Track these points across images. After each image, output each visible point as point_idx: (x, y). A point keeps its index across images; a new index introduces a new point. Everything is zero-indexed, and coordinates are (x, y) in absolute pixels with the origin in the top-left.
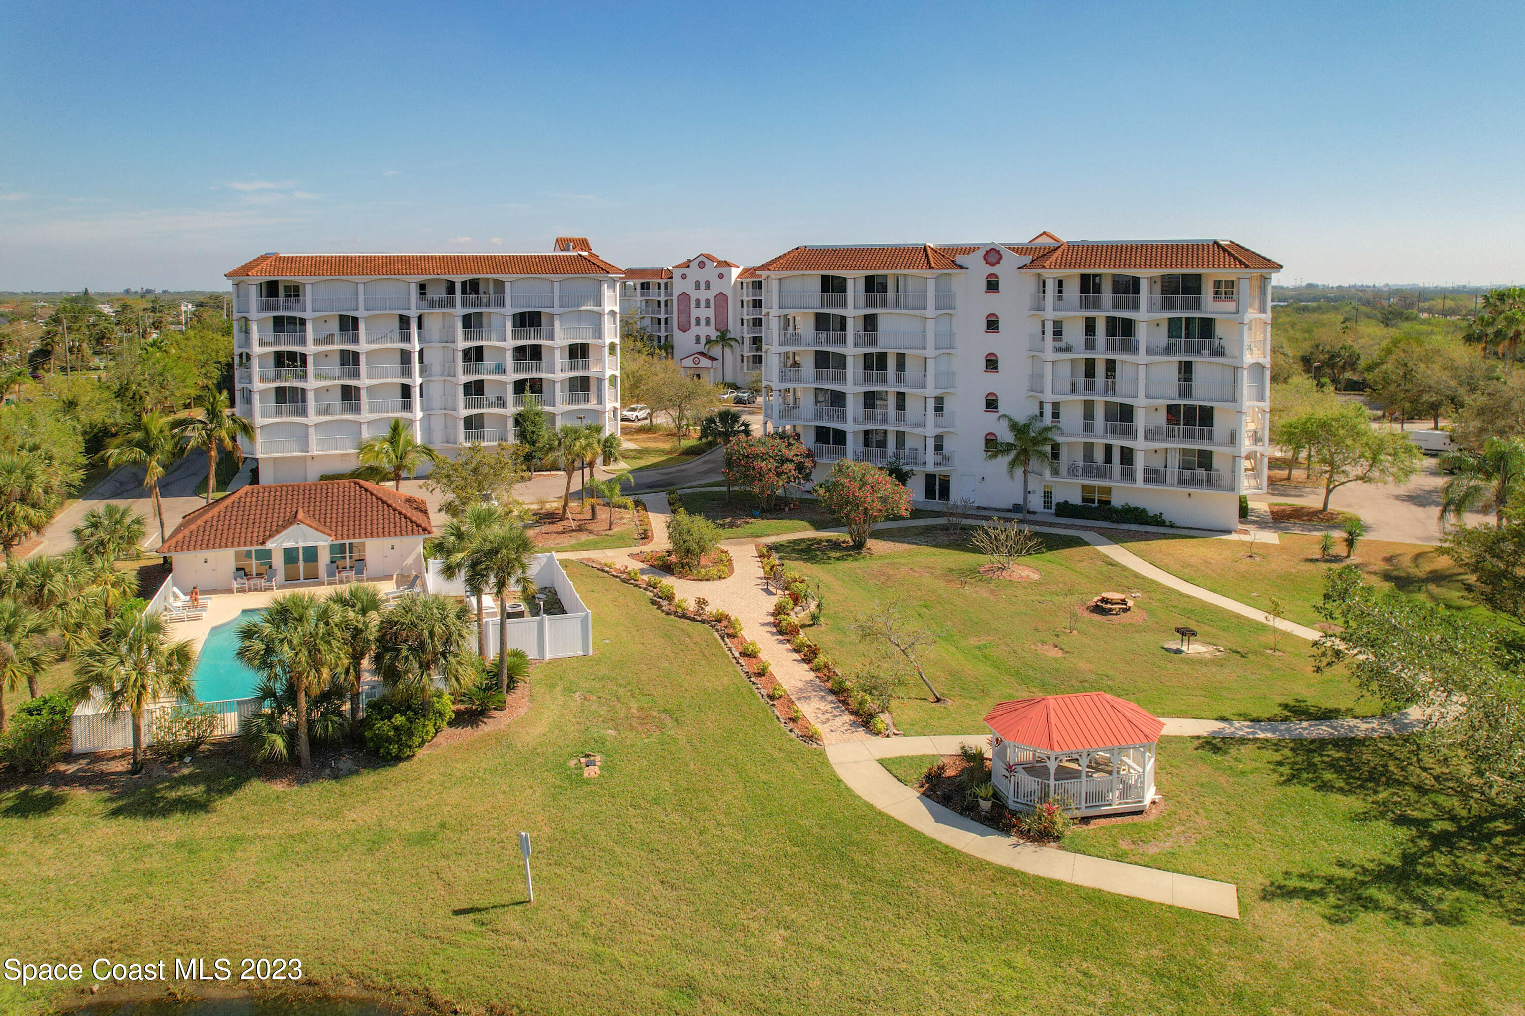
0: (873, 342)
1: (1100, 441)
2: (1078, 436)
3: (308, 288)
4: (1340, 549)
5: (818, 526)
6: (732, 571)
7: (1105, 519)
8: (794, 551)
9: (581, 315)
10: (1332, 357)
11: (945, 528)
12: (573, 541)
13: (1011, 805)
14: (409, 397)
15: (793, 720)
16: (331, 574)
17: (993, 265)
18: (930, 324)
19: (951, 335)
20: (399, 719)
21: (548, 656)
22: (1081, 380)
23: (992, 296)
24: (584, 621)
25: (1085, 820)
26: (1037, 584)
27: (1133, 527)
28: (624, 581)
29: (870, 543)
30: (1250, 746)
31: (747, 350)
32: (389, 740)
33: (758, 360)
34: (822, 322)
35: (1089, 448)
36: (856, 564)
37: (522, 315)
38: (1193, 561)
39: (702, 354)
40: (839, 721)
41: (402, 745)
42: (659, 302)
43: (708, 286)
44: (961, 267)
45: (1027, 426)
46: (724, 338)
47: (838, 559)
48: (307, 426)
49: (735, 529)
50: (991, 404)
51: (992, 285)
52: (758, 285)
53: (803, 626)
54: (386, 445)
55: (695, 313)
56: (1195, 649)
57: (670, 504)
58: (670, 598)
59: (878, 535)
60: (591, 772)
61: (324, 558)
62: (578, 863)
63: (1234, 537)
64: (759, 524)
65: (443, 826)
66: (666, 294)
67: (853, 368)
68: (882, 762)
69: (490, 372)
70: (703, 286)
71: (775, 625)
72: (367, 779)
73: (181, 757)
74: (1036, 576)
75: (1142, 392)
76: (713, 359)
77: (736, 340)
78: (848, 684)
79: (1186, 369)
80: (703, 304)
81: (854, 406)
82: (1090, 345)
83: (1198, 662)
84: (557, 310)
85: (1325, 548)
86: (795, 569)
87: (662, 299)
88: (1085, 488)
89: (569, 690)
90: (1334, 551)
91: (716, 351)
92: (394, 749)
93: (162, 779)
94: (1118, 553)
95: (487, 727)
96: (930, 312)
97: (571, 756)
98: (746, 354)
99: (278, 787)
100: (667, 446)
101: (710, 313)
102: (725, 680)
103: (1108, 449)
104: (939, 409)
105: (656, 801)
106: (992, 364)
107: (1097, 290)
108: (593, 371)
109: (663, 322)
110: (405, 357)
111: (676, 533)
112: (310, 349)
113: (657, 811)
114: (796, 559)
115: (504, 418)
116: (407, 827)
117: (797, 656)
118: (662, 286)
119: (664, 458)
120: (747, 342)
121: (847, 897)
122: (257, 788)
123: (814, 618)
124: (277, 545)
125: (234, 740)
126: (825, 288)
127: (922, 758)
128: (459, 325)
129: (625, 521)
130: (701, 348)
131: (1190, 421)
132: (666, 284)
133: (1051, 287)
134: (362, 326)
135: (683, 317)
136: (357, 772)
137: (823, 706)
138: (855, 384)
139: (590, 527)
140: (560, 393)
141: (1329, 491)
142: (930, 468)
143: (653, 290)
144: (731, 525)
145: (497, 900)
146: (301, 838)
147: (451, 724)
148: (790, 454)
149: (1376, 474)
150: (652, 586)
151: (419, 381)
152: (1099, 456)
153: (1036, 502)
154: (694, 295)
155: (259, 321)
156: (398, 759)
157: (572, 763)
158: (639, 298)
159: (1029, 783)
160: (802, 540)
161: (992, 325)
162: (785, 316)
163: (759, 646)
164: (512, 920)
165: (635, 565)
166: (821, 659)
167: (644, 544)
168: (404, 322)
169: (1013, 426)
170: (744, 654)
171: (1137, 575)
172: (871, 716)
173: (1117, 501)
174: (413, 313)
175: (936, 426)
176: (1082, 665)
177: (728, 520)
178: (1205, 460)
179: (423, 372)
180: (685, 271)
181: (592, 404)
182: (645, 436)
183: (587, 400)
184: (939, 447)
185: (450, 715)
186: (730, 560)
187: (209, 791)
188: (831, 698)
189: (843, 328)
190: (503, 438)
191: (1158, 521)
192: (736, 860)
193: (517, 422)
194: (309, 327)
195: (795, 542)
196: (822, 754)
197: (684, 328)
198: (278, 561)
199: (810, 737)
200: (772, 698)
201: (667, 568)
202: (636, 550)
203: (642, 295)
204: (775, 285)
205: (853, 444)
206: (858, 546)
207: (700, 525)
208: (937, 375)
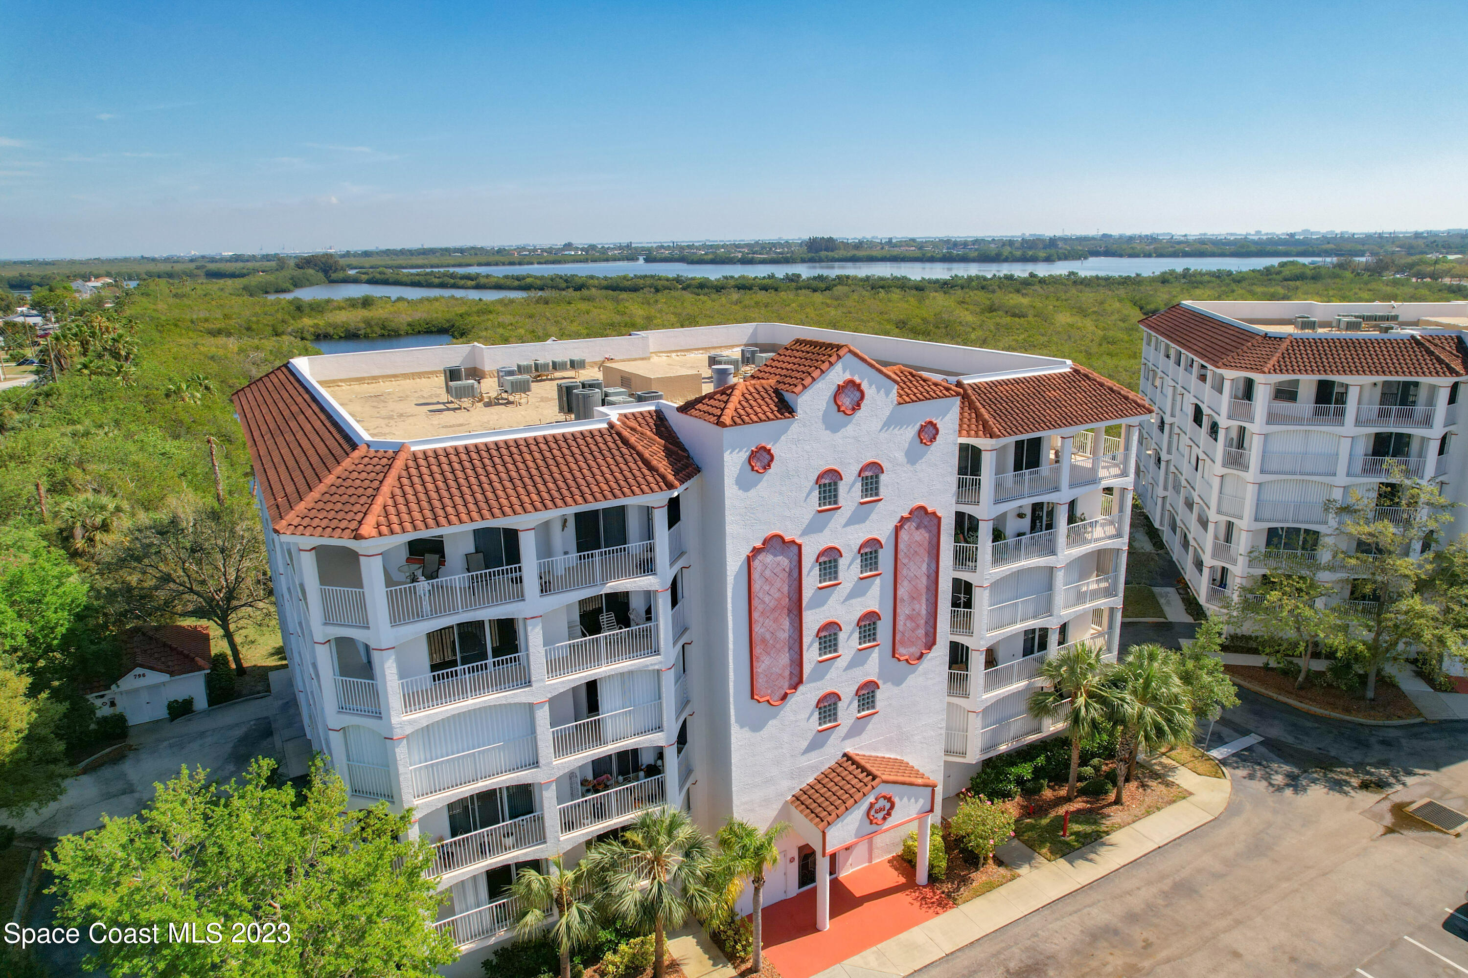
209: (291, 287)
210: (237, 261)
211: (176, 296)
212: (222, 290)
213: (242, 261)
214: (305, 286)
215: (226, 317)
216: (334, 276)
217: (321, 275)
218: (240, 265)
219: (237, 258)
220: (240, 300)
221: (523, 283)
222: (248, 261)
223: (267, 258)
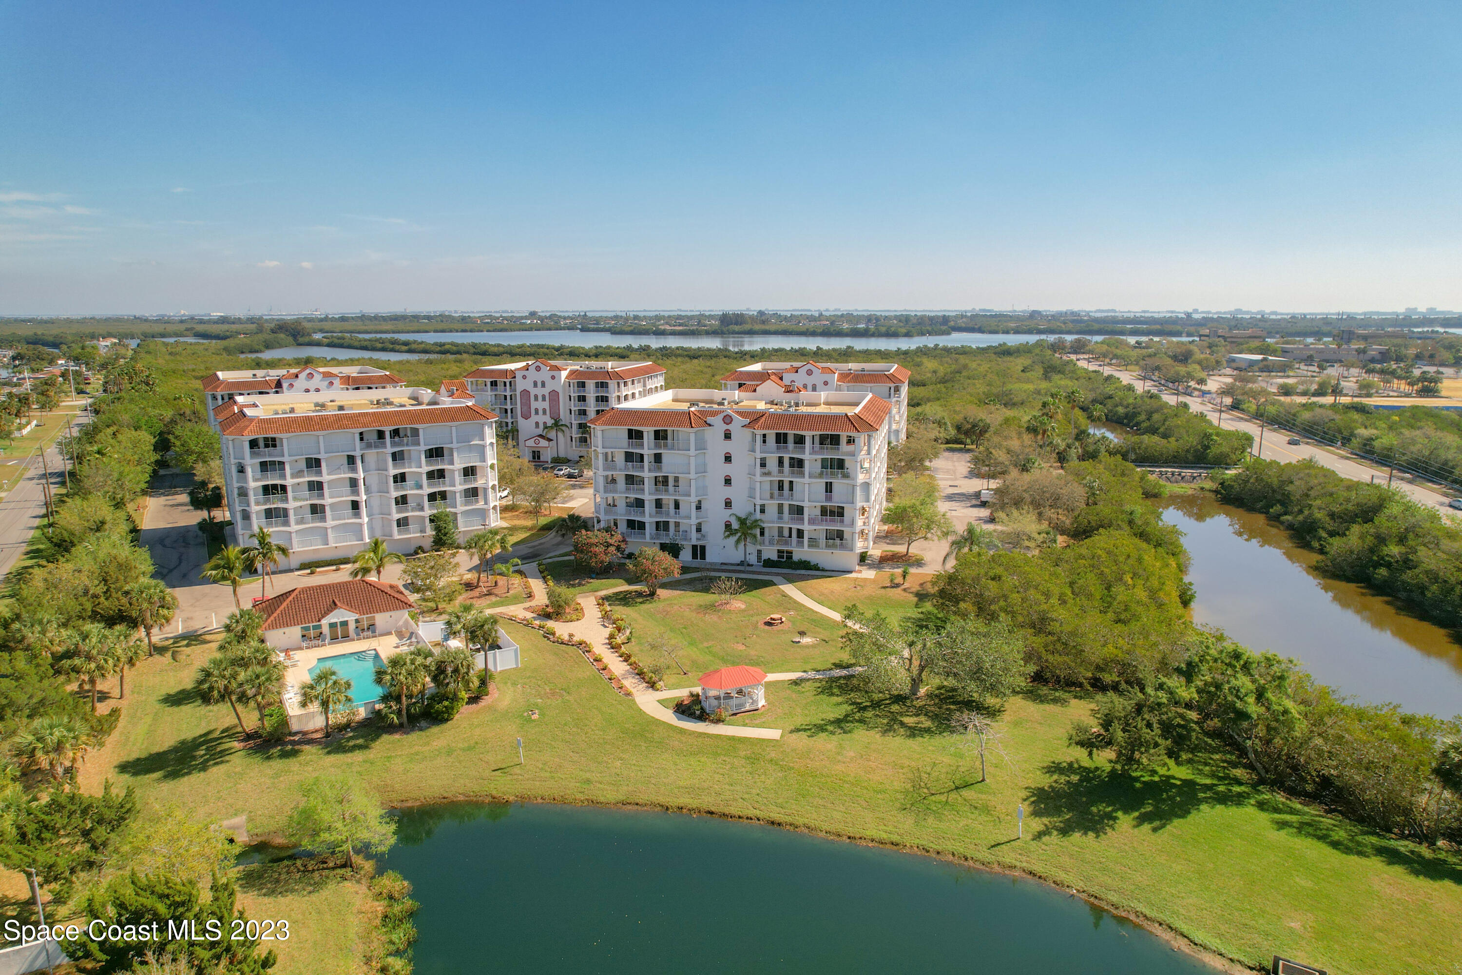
0: (660, 469)
1: (786, 526)
2: (773, 522)
3: (285, 442)
4: (899, 580)
5: (630, 582)
6: (584, 615)
7: (789, 568)
8: (617, 599)
9: (471, 448)
10: (974, 426)
11: (700, 579)
12: (488, 602)
13: (708, 711)
14: (358, 509)
15: (620, 688)
16: (358, 635)
17: (728, 424)
18: (693, 460)
19: (705, 465)
20: (446, 703)
21: (499, 669)
22: (776, 492)
23: (728, 442)
24: (516, 651)
25: (735, 714)
26: (743, 611)
27: (803, 572)
28: (525, 625)
29: (659, 591)
30: (811, 682)
31: (575, 434)
32: (443, 712)
33: (583, 440)
34: (629, 457)
35: (780, 530)
36: (650, 605)
37: (431, 450)
38: (826, 591)
39: (541, 436)
40: (641, 686)
41: (449, 714)
42: (505, 396)
43: (543, 385)
44: (710, 425)
45: (746, 519)
46: (557, 425)
47: (641, 603)
48: (290, 533)
49: (582, 587)
50: (728, 504)
51: (728, 436)
52: (582, 385)
53: (623, 644)
54: (372, 555)
55: (534, 405)
56: (806, 640)
57: (541, 572)
58: (554, 634)
59: (664, 586)
60: (535, 717)
61: (352, 626)
62: (538, 749)
63: (853, 575)
64: (596, 583)
65: (476, 743)
66: (511, 390)
67: (648, 485)
68: (658, 701)
69: (412, 489)
70: (539, 384)
71: (610, 644)
72: (435, 730)
73: (345, 729)
74: (743, 607)
75: (806, 499)
76: (550, 440)
77: (566, 426)
78: (645, 670)
79: (829, 487)
80: (540, 398)
81: (649, 507)
82: (781, 472)
83: (807, 646)
84: (454, 445)
85: (892, 581)
86: (619, 611)
87: (508, 393)
88: (779, 551)
89: (514, 684)
90: (896, 581)
91: (552, 434)
92: (446, 716)
93: (342, 739)
94: (790, 589)
95: (482, 704)
96: (692, 452)
97: (524, 712)
98: (574, 436)
99: (397, 737)
100: (529, 523)
101: (546, 405)
102: (588, 673)
103: (790, 529)
104: (699, 508)
105: (565, 725)
106: (728, 481)
107: (785, 442)
108: (479, 483)
109: (509, 411)
110: (354, 483)
111: (550, 595)
112: (289, 482)
113: (567, 728)
114: (619, 605)
115: (424, 518)
116: (461, 745)
117: (621, 659)
118: (508, 384)
119: (528, 534)
120: (575, 428)
121: (644, 748)
122: (385, 738)
123: (629, 639)
124: (325, 622)
125: (366, 719)
126: (630, 437)
127: (675, 698)
128: (390, 459)
129: (516, 586)
130: (540, 431)
131: (832, 513)
132: (510, 382)
133: (759, 439)
134: (323, 464)
135: (525, 408)
136: (429, 727)
137: (633, 681)
138: (650, 494)
139: (496, 591)
140: (459, 499)
141: (909, 545)
142: (694, 542)
143: (500, 387)
144: (580, 585)
145: (509, 765)
146: (417, 754)
147: (467, 703)
148: (612, 541)
149: (929, 535)
150: (541, 627)
151: (364, 497)
152: (786, 533)
153: (753, 559)
154: (533, 391)
155: (252, 466)
156: (447, 720)
157: (526, 714)
158: (489, 393)
159: (715, 703)
160: (621, 592)
161: (728, 459)
162: (607, 453)
163: (603, 655)
164: (517, 770)
165: (529, 615)
166: (633, 659)
167: (530, 601)
168: (351, 460)
169: (739, 519)
170: (595, 660)
171: (796, 602)
172: (655, 683)
173: (796, 557)
174: (357, 453)
175: (697, 518)
176: (752, 652)
177: (577, 581)
178: (840, 535)
179: (367, 491)
180: (526, 373)
181: (481, 504)
182: (510, 514)
183: (477, 502)
184: (699, 530)
185: (466, 700)
186: (582, 609)
187: (366, 741)
188: (638, 677)
189: (642, 460)
190: (423, 531)
191: (816, 568)
192: (601, 741)
193: (431, 521)
194: (287, 467)
195: (617, 594)
196: (634, 700)
197: (526, 416)
198: (326, 630)
199: (628, 694)
200: (610, 679)
201: (548, 616)
202: (527, 605)
203: (492, 390)
204: (599, 434)
205: (649, 529)
206: (652, 594)
207: (563, 591)
208: (697, 489)
209: (263, 348)
210: (223, 323)
211: (171, 354)
212: (207, 350)
213: (228, 323)
214: (276, 348)
215: (207, 368)
216: (301, 340)
217: (291, 339)
218: (225, 327)
219: (224, 320)
220: (218, 358)
221: (442, 349)
222: (234, 323)
223: (251, 320)
